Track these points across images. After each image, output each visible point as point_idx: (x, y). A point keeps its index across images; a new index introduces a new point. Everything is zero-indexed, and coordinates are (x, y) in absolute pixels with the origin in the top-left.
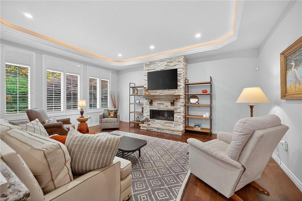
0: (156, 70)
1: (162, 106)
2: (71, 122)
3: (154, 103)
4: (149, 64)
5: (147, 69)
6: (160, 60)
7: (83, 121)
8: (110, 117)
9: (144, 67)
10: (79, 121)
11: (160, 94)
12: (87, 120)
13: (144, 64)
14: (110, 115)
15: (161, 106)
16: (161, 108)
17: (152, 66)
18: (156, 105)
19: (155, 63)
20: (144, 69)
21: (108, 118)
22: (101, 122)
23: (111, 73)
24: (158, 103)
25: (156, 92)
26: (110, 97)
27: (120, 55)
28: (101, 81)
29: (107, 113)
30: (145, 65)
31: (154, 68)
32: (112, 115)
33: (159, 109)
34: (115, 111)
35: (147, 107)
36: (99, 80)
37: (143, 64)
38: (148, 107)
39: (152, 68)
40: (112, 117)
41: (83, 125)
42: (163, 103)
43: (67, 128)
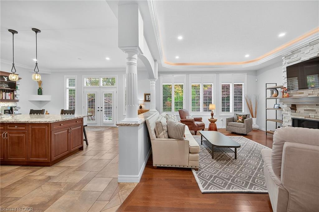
0: (301, 60)
1: (313, 115)
2: (202, 120)
3: (299, 108)
4: (291, 53)
5: (287, 62)
6: (309, 44)
7: (213, 122)
8: (238, 121)
9: (284, 60)
10: (210, 121)
11: (309, 96)
12: (216, 121)
13: (283, 56)
14: (238, 120)
15: (310, 114)
16: (311, 117)
17: (295, 56)
18: (302, 111)
19: (300, 51)
20: (283, 63)
21: (236, 122)
22: (227, 125)
23: (246, 75)
24: (305, 109)
25: (303, 93)
26: (246, 101)
27: (247, 56)
28: (234, 85)
29: (236, 118)
30: (285, 57)
31: (298, 58)
32: (240, 120)
33: (306, 119)
34: (244, 116)
35: (287, 114)
36: (231, 85)
37: (281, 56)
38: (289, 115)
39: (296, 59)
40: (240, 122)
41: (213, 125)
42: (314, 109)
43: (197, 124)
